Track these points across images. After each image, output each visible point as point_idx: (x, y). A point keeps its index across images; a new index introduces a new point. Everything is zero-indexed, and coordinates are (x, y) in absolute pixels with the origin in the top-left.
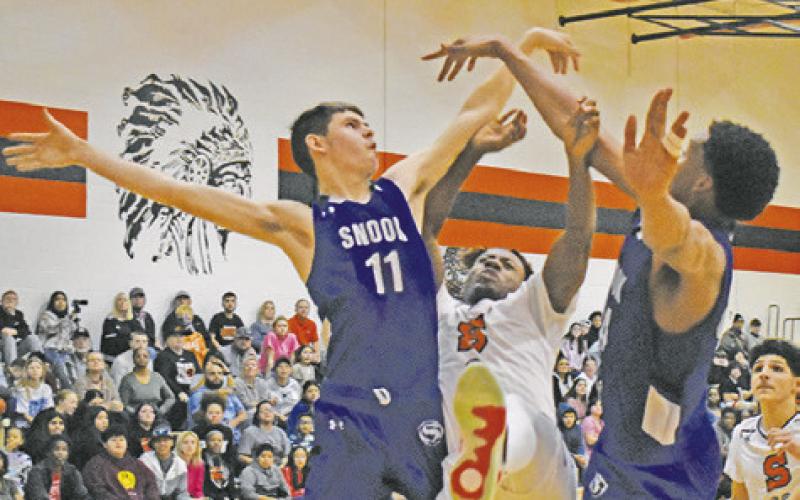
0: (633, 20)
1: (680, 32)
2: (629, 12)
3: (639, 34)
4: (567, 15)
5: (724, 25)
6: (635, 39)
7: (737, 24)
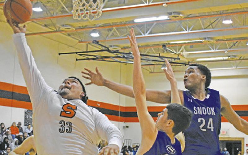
0: (77, 55)
1: (88, 59)
2: (77, 53)
3: (78, 59)
4: (61, 53)
5: (100, 58)
6: (77, 60)
7: (103, 58)
